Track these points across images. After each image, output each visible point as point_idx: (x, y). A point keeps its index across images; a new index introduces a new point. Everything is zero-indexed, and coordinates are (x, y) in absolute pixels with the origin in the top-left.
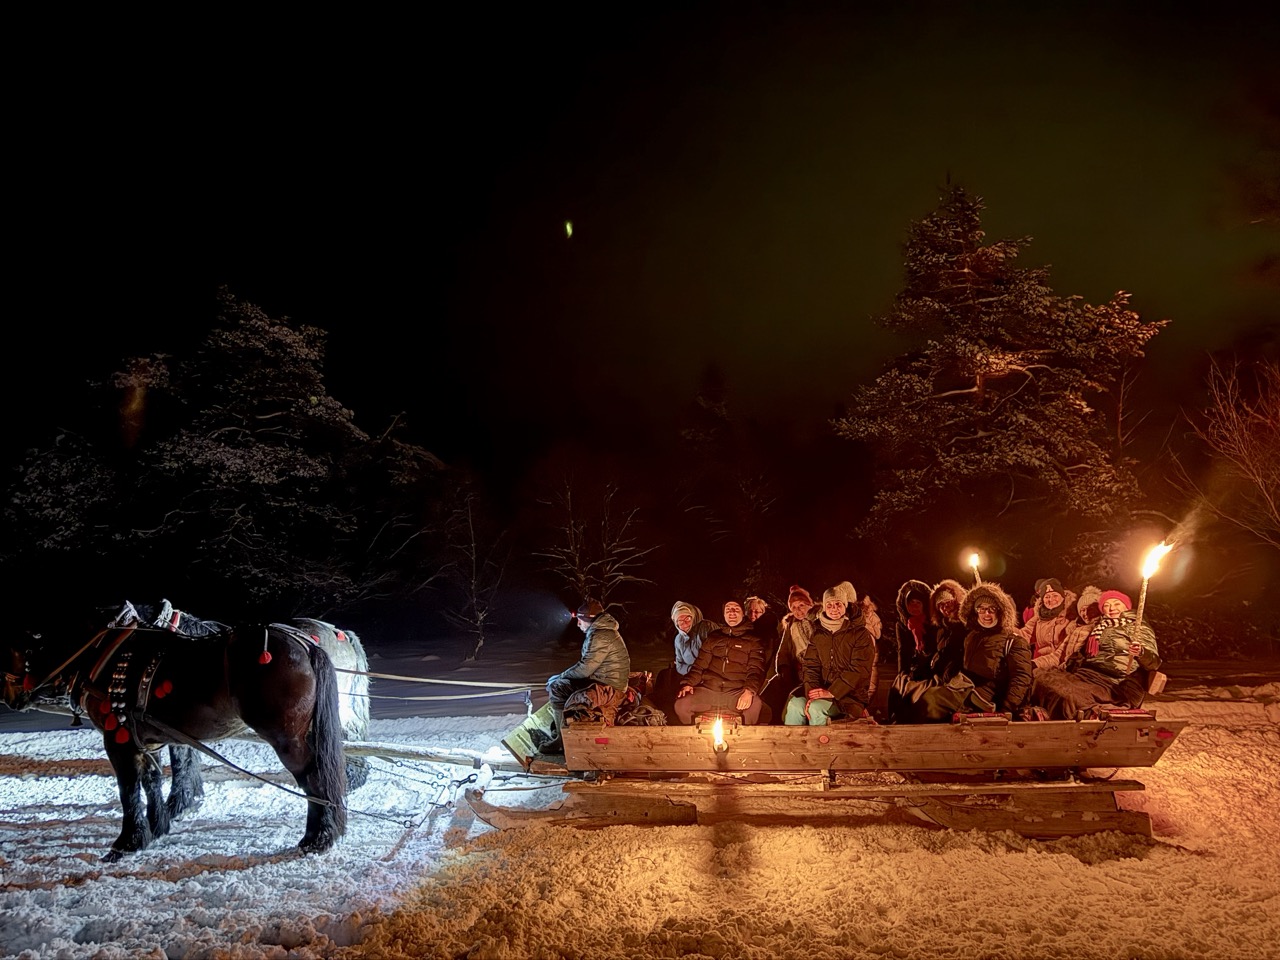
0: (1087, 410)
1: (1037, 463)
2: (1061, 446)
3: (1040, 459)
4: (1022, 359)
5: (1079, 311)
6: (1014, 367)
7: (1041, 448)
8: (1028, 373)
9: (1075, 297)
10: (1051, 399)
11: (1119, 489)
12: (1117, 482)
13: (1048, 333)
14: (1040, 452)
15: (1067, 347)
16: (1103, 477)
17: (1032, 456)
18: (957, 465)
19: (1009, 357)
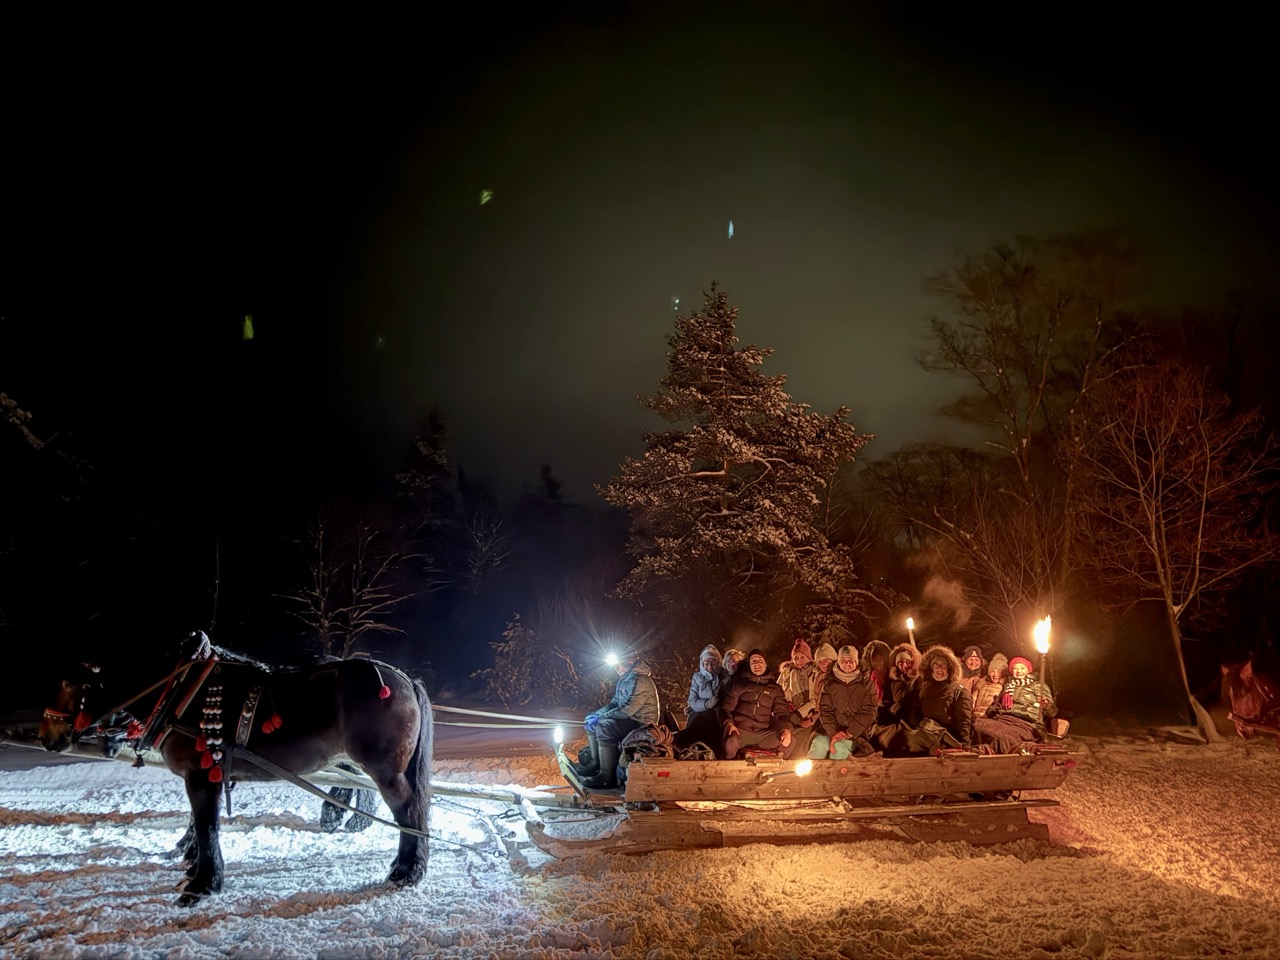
0: (816, 501)
1: (780, 542)
2: (795, 530)
3: (782, 539)
4: (763, 452)
5: (808, 418)
6: (756, 457)
7: (782, 531)
8: (767, 464)
9: (804, 405)
10: (788, 489)
11: (838, 571)
12: (836, 564)
13: (785, 432)
14: (781, 533)
15: (801, 447)
16: (826, 559)
17: (776, 537)
18: (714, 538)
19: (753, 448)
